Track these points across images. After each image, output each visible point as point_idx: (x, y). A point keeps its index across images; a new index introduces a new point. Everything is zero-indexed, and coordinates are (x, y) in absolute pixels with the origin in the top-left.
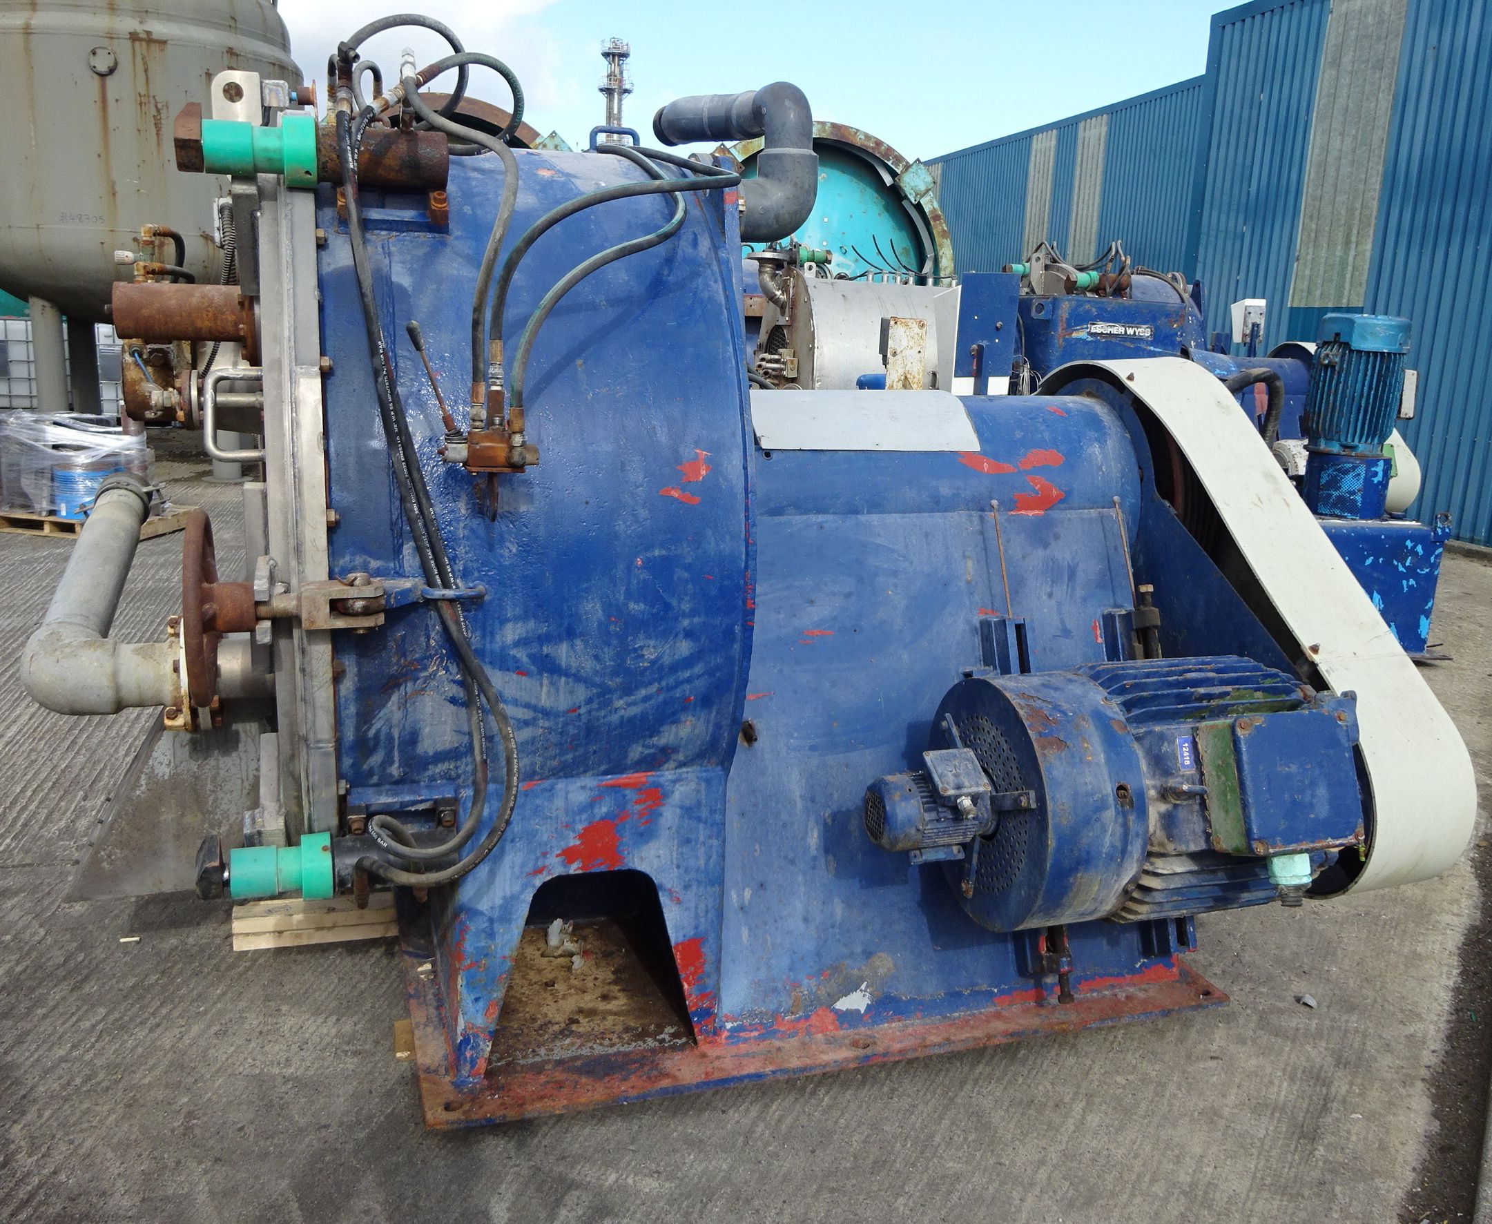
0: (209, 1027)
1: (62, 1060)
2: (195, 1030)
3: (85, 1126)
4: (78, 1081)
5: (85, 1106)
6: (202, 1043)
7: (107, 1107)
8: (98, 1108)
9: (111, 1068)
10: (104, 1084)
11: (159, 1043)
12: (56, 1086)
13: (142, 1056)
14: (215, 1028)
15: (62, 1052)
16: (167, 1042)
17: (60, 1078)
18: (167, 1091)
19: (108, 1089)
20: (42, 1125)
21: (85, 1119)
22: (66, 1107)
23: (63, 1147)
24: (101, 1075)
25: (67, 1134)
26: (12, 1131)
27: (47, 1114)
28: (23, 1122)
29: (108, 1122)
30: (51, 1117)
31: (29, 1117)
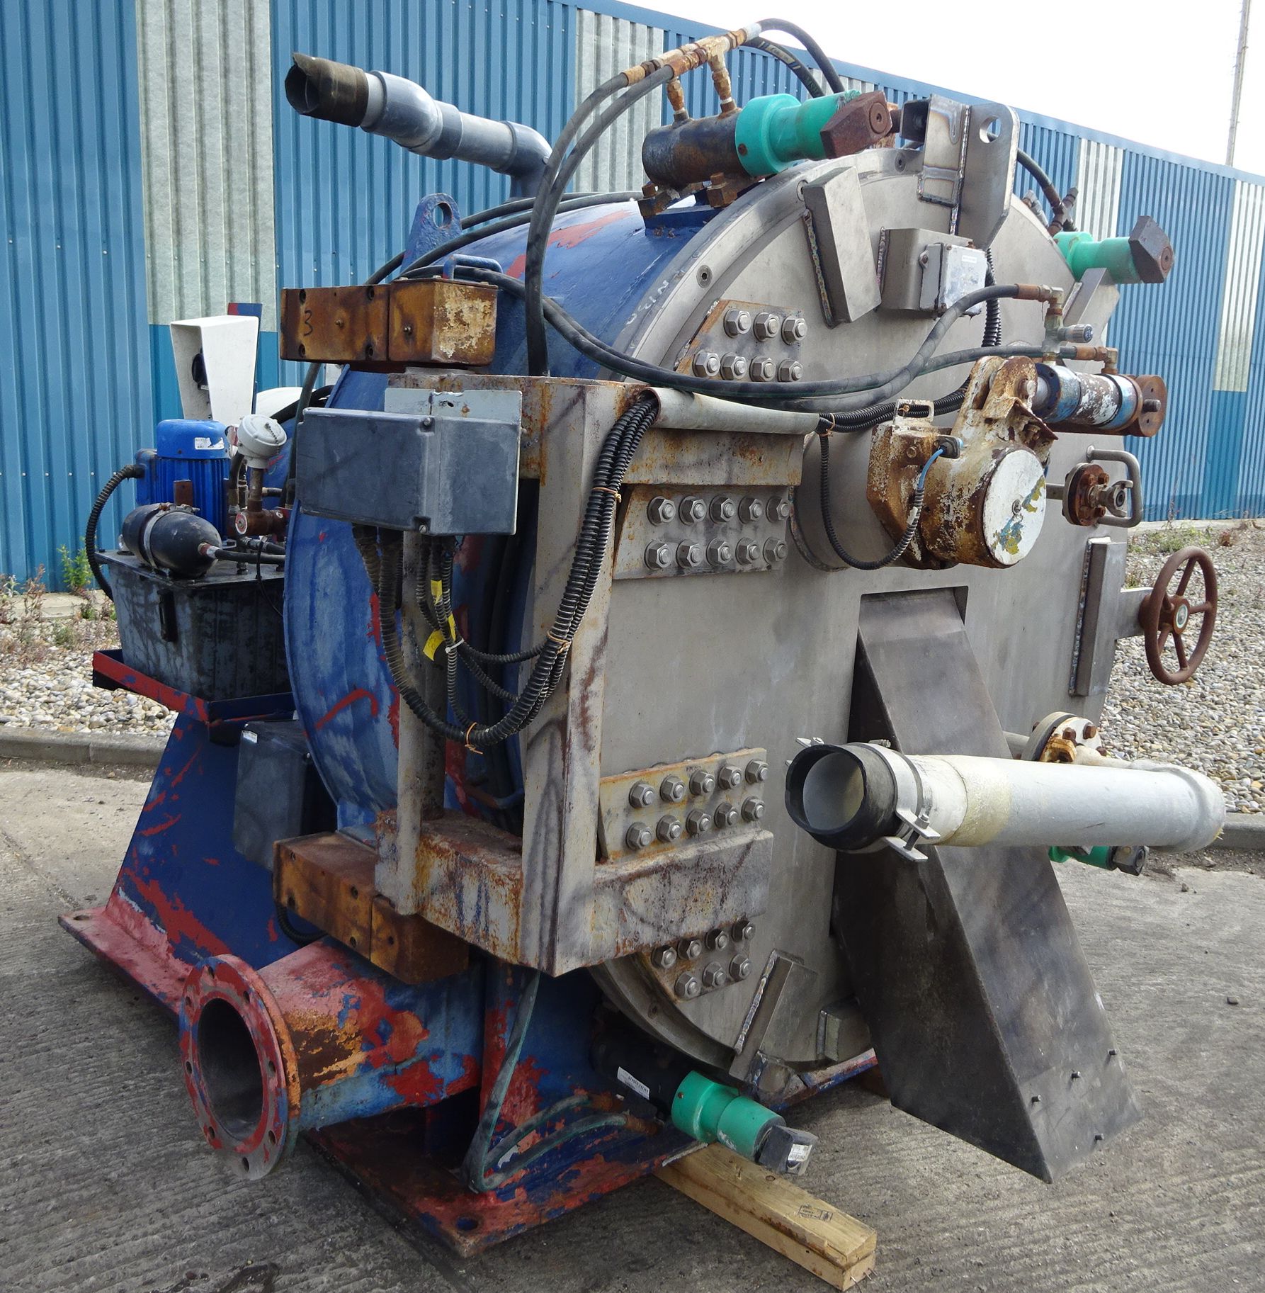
0: (996, 1209)
1: (1151, 1265)
2: (1008, 1215)
3: (1171, 1194)
4: (1150, 1234)
5: (1158, 1210)
6: (1016, 1199)
7: (1145, 1197)
8: (1150, 1201)
9: (1112, 1228)
10: (1128, 1218)
11: (1052, 1222)
12: (1172, 1242)
13: (1077, 1221)
14: (991, 1204)
15: (1146, 1271)
16: (1045, 1218)
17: (1165, 1247)
18: (1085, 1180)
19: (1129, 1213)
20: (1205, 1216)
21: (1168, 1199)
22: (1177, 1219)
23: (1198, 1189)
24: (1127, 1227)
25: (1189, 1198)
26: (1232, 1227)
27: (1195, 1223)
28: (1219, 1228)
29: (1151, 1185)
30: (1193, 1219)
31: (1213, 1229)
